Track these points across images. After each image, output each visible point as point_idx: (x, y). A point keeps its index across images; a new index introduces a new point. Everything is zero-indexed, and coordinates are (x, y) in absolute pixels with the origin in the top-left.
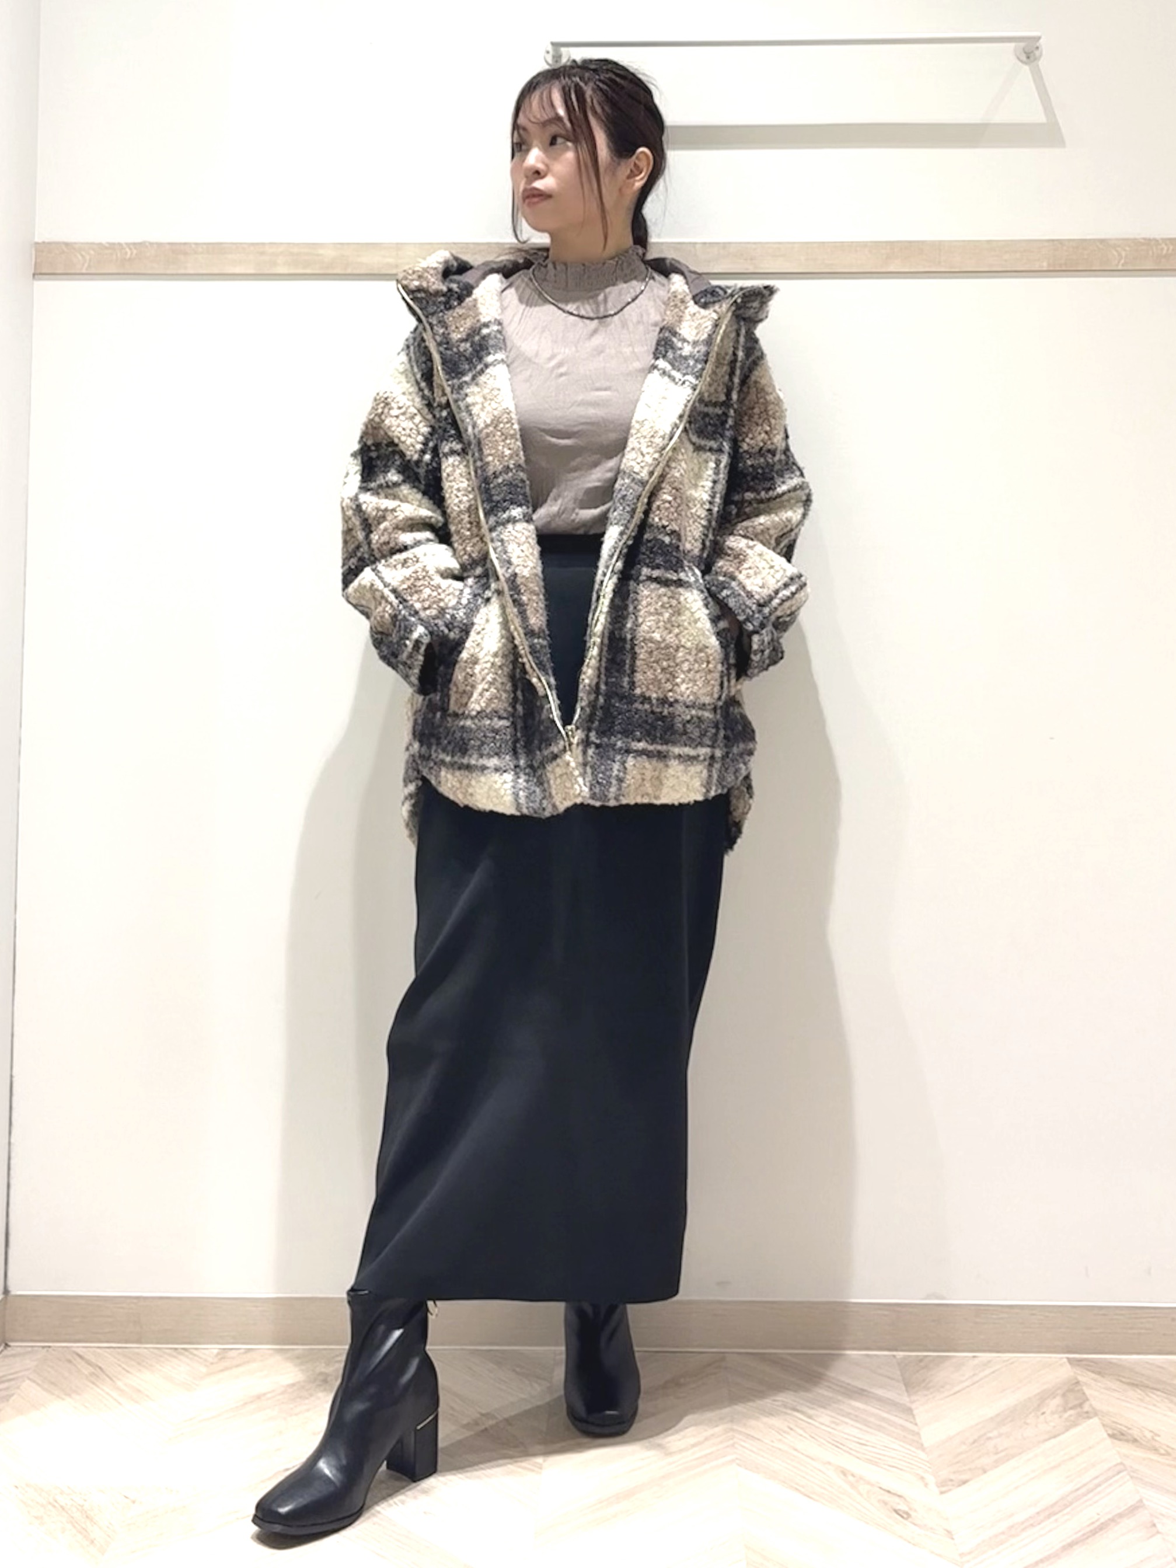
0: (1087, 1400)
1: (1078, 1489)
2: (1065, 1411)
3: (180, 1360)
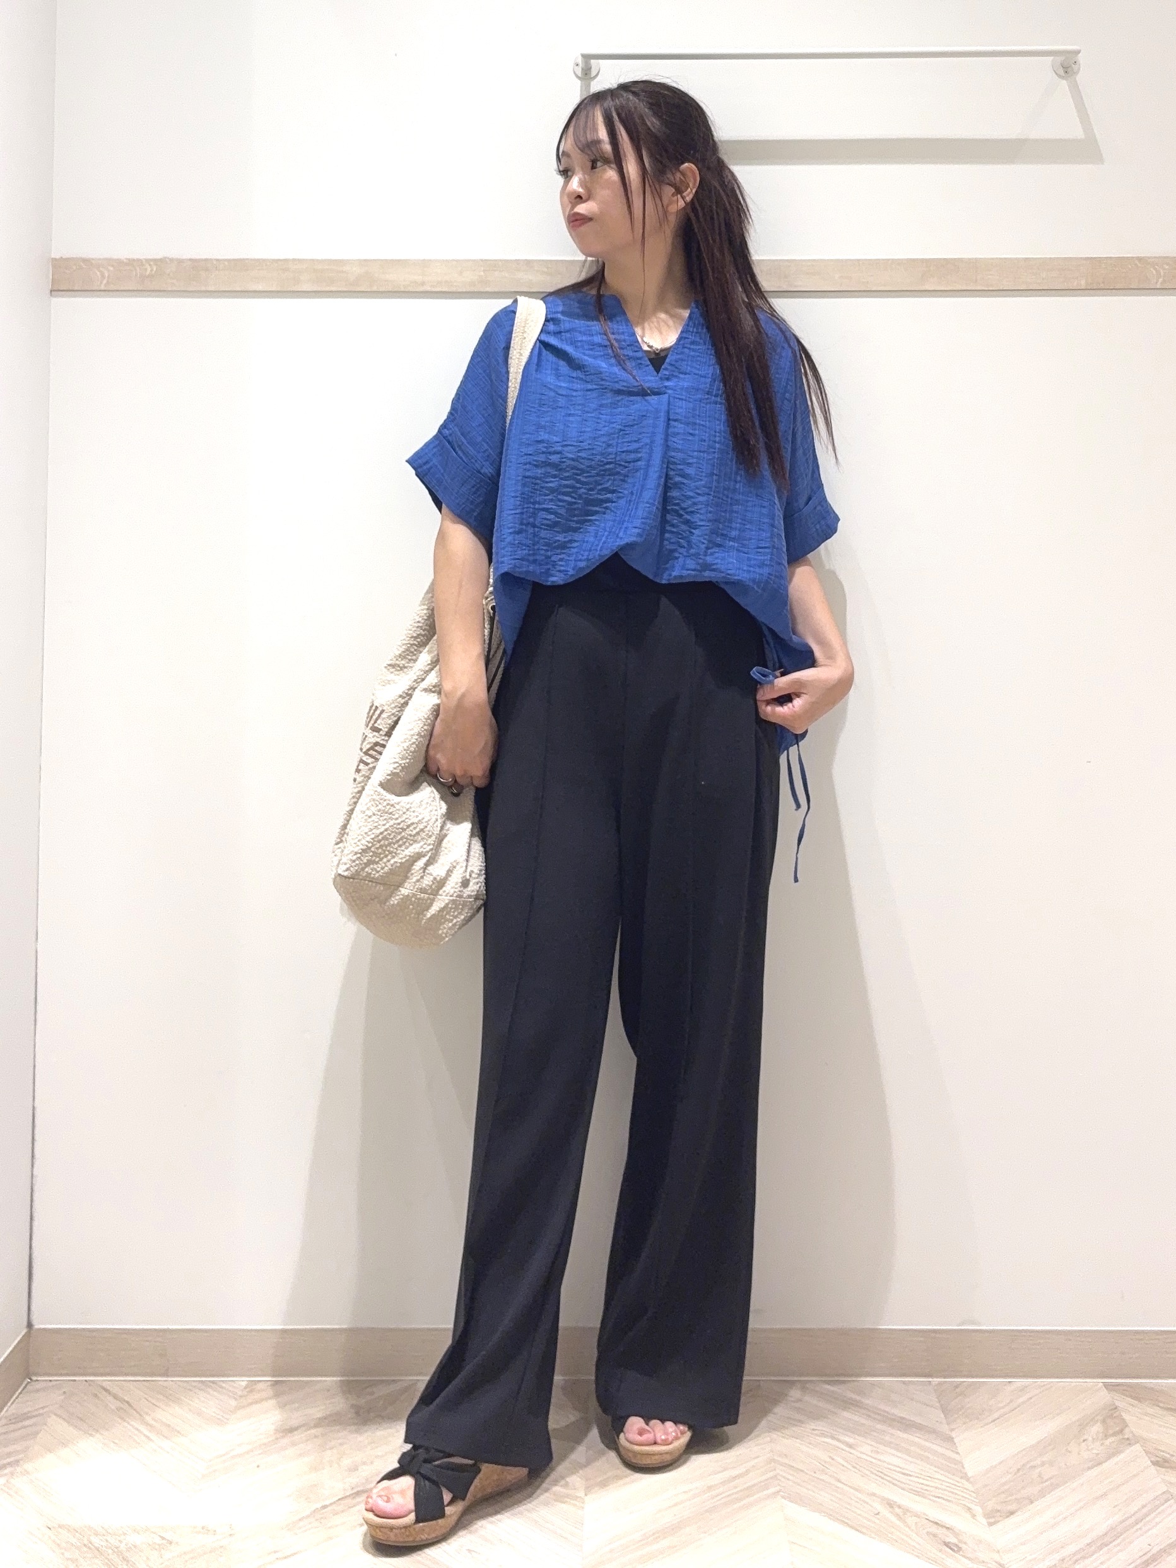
0: (1128, 1426)
1: (1126, 1520)
2: (1106, 1437)
3: (209, 1394)
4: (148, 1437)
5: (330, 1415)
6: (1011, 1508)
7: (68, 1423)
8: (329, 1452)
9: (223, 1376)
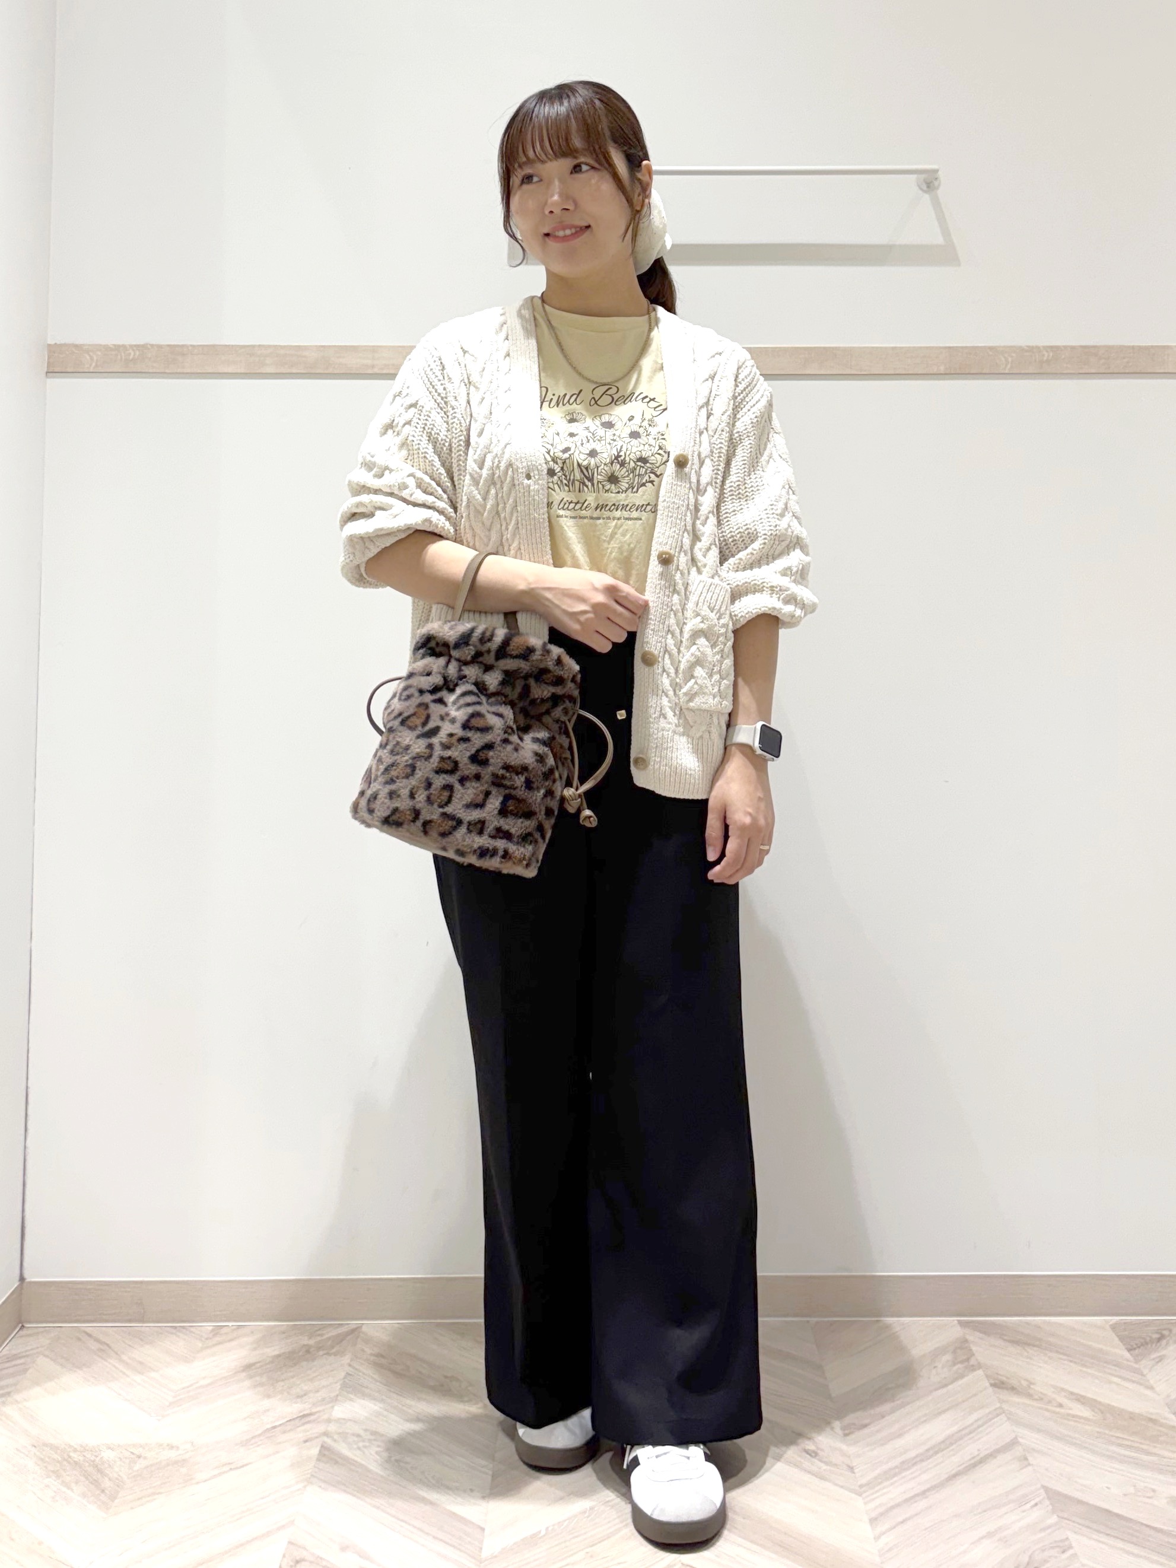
0: (974, 1355)
1: (963, 1429)
2: (954, 1364)
3: (178, 1336)
4: (124, 1373)
5: (284, 1353)
6: (866, 1421)
7: (54, 1360)
8: (282, 1383)
9: (189, 1321)
